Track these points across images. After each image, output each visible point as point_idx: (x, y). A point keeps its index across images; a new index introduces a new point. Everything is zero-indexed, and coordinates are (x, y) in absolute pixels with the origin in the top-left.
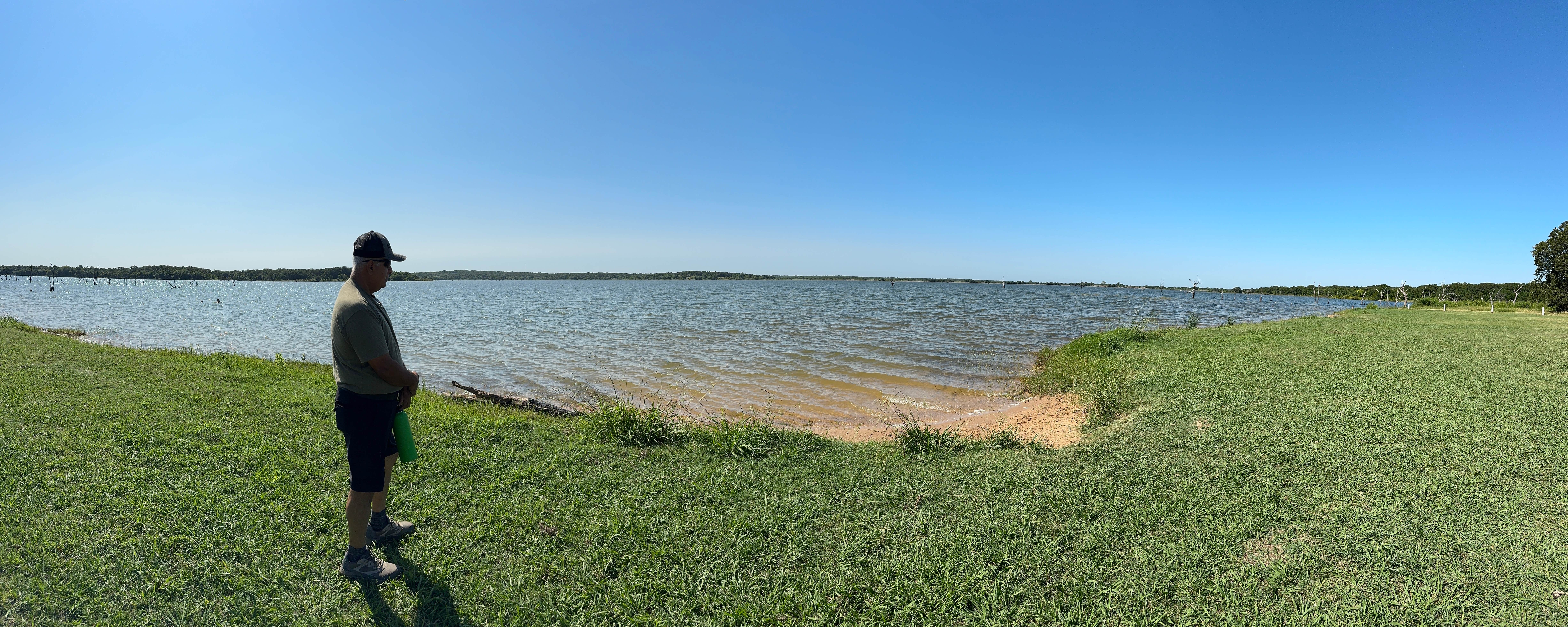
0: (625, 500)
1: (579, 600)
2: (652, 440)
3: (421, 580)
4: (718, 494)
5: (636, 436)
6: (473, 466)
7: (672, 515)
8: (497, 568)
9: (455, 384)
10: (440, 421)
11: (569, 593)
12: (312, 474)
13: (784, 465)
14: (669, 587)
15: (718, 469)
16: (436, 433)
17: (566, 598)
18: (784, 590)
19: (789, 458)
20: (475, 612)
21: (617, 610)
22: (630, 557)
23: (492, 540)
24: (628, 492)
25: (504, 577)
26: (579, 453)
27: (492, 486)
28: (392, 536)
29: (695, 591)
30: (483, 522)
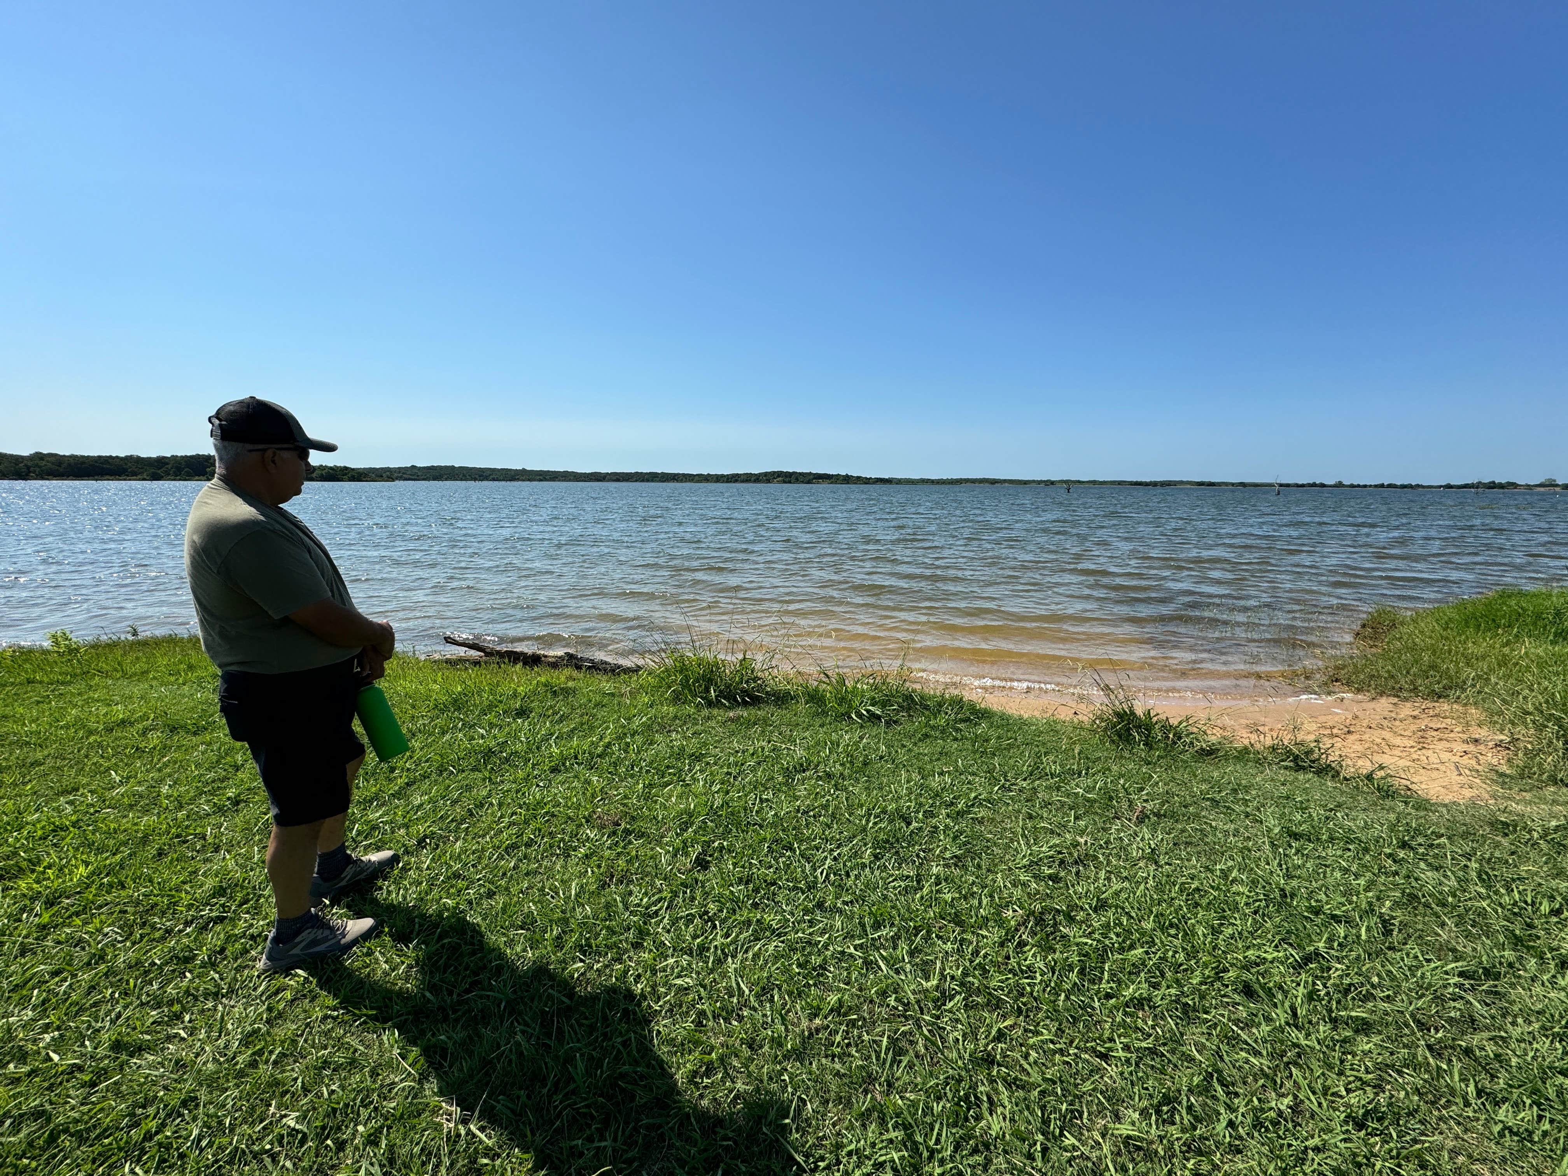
0: (711, 774)
1: (660, 900)
2: (743, 700)
3: (417, 926)
4: (837, 765)
5: (721, 694)
6: (489, 753)
7: (777, 791)
8: (538, 879)
9: (449, 640)
10: (428, 698)
11: (646, 894)
12: (178, 836)
13: (926, 736)
14: (780, 878)
15: (834, 736)
16: (422, 716)
17: (641, 900)
18: (938, 891)
19: (933, 728)
20: (511, 943)
21: (712, 908)
22: (725, 843)
23: (528, 845)
24: (715, 764)
25: (550, 889)
26: (644, 719)
27: (521, 774)
28: (359, 880)
29: (815, 883)
30: (511, 824)
